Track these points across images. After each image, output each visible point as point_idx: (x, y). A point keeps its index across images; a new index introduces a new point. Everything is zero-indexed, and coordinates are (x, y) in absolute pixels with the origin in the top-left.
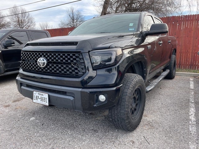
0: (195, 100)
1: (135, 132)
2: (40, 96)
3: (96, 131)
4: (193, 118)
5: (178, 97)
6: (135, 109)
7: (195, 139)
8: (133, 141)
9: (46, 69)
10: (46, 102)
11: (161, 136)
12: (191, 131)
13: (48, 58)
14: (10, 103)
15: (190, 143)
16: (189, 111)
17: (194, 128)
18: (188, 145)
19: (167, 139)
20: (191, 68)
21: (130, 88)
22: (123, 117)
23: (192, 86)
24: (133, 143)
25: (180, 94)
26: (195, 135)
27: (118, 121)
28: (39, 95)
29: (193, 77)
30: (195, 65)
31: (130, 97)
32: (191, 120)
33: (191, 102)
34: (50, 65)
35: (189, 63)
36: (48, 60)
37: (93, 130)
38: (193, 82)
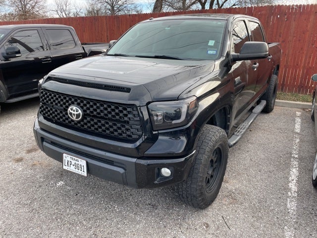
0: (299, 153)
1: (210, 208)
2: (73, 162)
3: (154, 207)
4: (293, 187)
5: (276, 149)
6: (212, 176)
7: (294, 222)
8: (207, 224)
9: (82, 123)
10: (84, 171)
11: (247, 216)
12: (288, 209)
13: (85, 108)
14: (23, 154)
15: (286, 228)
16: (289, 173)
17: (293, 203)
18: (283, 232)
19: (254, 221)
20: (299, 91)
21: (206, 153)
22: (195, 193)
23: (298, 127)
24: (207, 227)
25: (279, 141)
26: (295, 215)
27: (188, 198)
28: (71, 160)
29: (301, 109)
30: (307, 88)
31: (205, 166)
32: (290, 190)
33: (294, 157)
34: (89, 119)
35: (297, 83)
36: (84, 111)
37: (150, 204)
38: (300, 120)
